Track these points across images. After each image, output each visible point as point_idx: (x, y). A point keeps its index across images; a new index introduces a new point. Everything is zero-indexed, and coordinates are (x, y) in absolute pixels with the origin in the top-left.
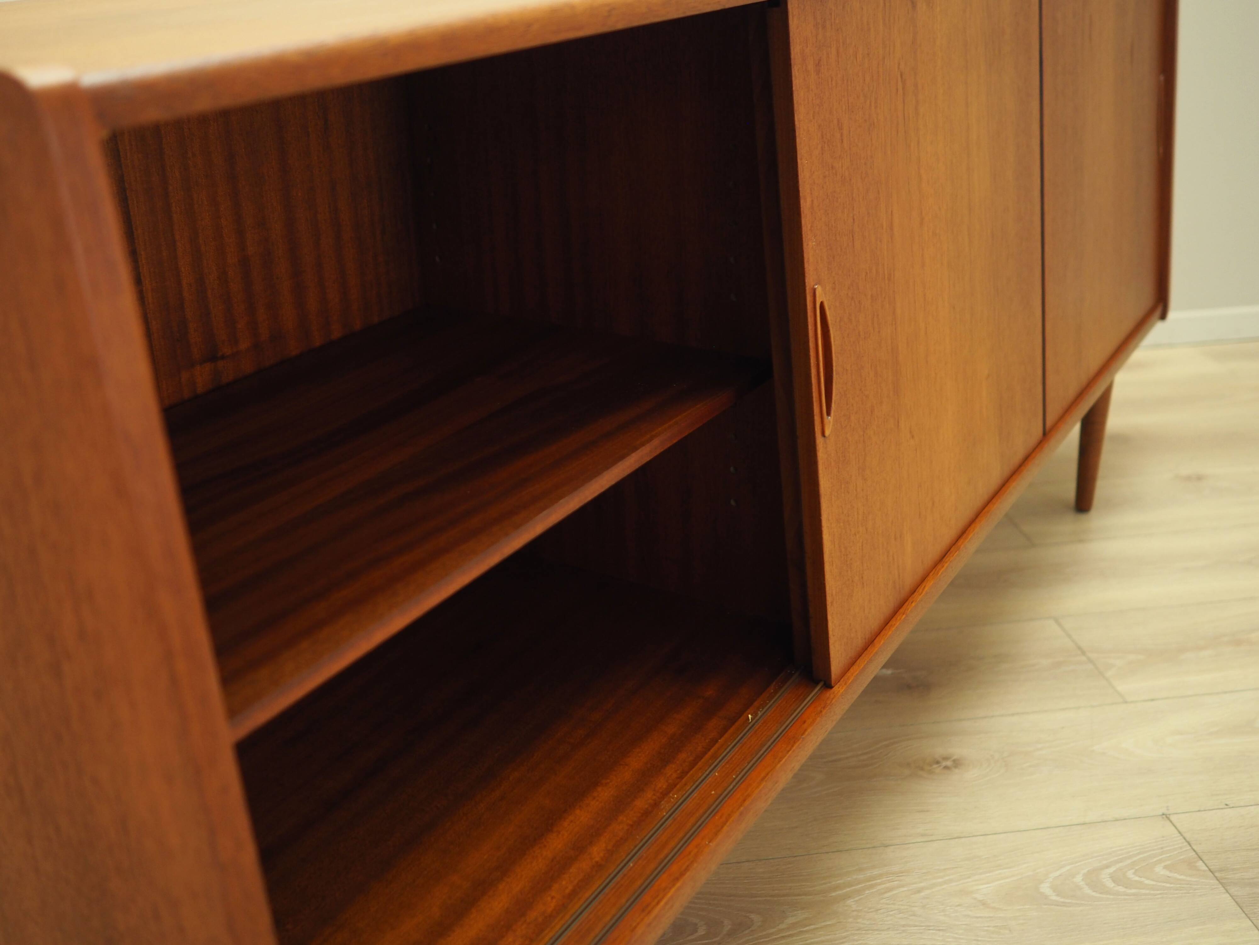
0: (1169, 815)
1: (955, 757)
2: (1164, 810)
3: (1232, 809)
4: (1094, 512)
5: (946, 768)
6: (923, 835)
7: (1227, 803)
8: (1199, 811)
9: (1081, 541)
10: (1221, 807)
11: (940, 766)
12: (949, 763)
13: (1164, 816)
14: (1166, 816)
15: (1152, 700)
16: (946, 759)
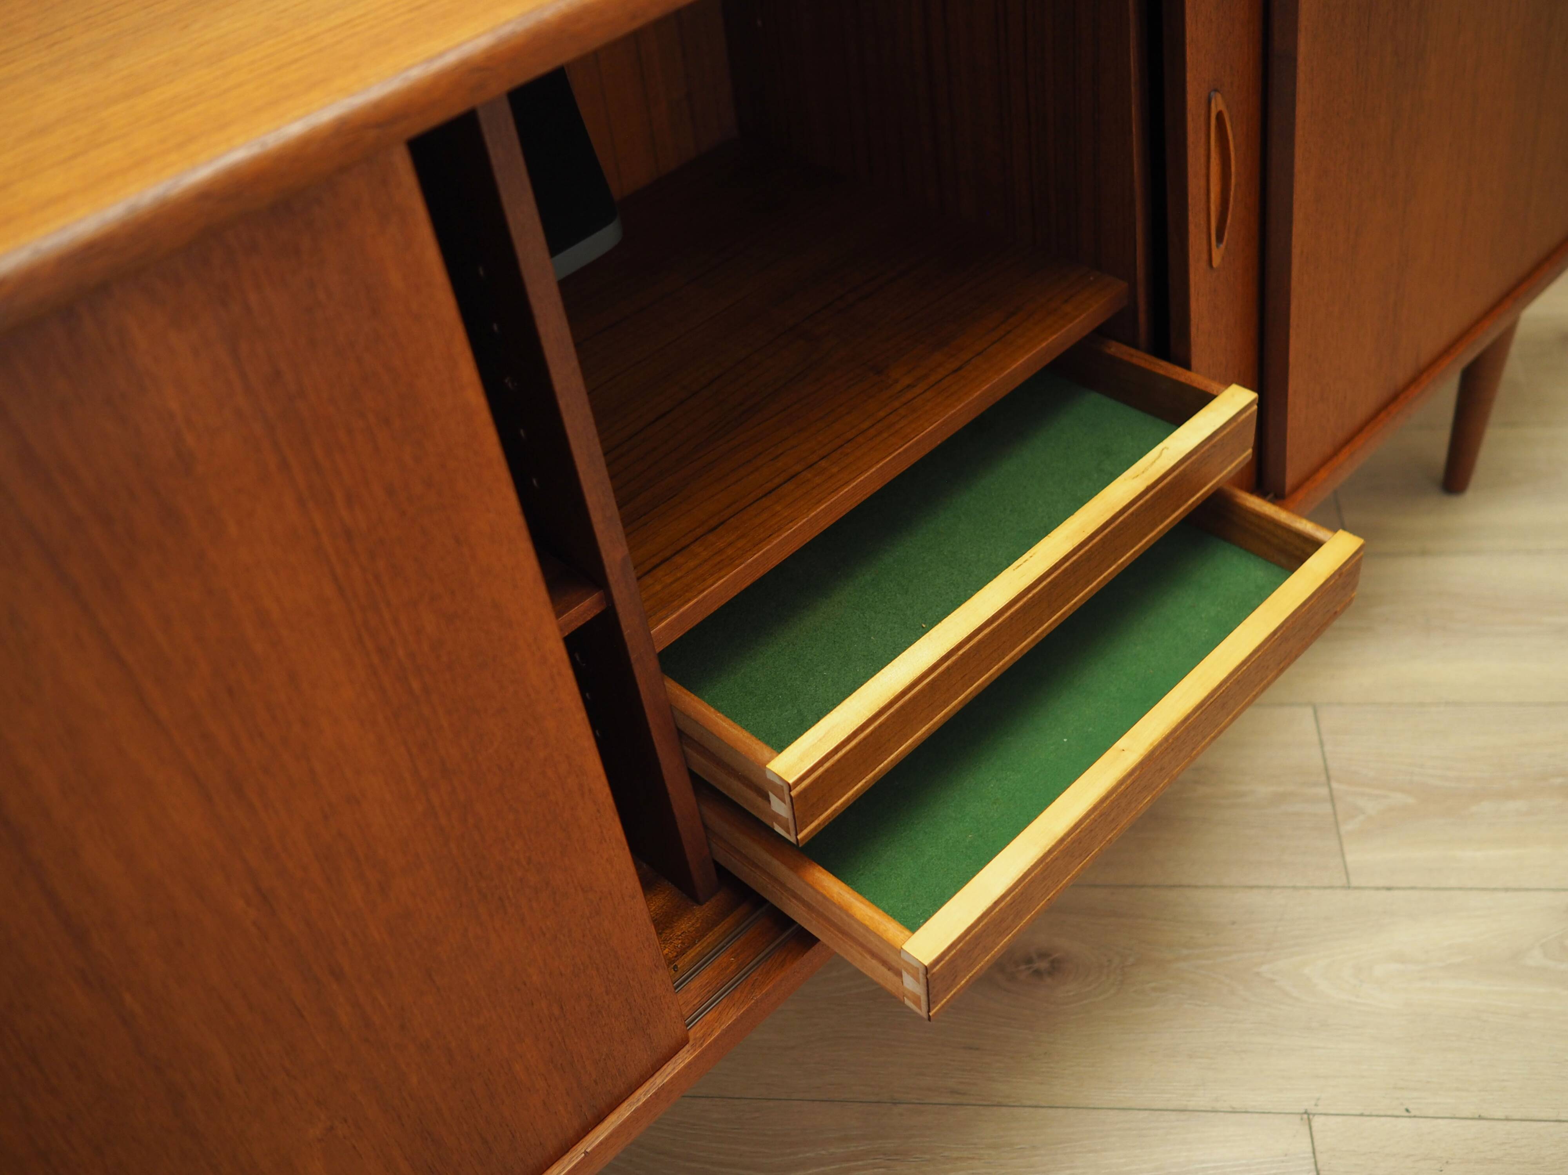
0: (1314, 1115)
1: (1056, 955)
2: (1309, 1106)
3: (1413, 1119)
4: (1470, 494)
5: (1038, 973)
6: (953, 1092)
7: (1410, 1107)
8: (1362, 1115)
9: (1424, 553)
10: (1396, 1113)
11: (1029, 968)
12: (1043, 965)
13: (1305, 1116)
14: (1308, 1116)
15: (1389, 889)
16: (1043, 955)
